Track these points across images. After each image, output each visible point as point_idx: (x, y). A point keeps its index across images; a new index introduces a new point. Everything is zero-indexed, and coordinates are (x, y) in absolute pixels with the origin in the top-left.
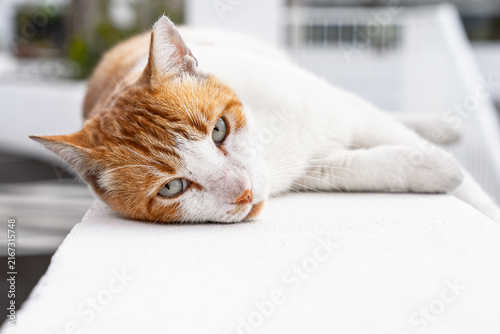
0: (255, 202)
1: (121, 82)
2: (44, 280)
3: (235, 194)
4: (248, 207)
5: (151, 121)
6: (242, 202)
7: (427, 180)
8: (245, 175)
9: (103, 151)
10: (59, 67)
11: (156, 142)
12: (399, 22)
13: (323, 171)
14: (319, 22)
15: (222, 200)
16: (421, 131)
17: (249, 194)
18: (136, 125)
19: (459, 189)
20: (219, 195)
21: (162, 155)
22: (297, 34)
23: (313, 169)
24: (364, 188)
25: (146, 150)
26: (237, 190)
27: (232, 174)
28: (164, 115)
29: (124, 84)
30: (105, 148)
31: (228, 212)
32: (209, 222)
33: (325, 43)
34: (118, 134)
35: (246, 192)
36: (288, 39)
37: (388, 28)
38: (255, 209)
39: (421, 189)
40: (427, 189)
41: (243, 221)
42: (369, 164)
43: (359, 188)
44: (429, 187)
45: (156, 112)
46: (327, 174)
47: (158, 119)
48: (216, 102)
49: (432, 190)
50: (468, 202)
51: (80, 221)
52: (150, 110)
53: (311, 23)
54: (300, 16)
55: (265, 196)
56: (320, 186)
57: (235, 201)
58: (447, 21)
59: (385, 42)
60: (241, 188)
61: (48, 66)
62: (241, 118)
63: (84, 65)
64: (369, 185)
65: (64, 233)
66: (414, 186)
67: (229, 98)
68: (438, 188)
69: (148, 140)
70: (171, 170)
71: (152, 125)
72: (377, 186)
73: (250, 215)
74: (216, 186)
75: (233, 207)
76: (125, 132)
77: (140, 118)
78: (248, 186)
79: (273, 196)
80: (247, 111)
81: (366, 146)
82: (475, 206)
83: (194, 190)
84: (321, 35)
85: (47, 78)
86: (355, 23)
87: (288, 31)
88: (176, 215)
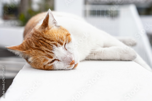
0: (75, 63)
1: (34, 28)
2: (11, 87)
3: (70, 62)
4: (73, 65)
5: (45, 42)
6: (72, 64)
7: (126, 57)
8: (72, 56)
9: (29, 51)
10: (16, 22)
11: (46, 49)
12: (118, 10)
13: (95, 54)
14: (94, 10)
15: (66, 64)
16: (124, 42)
17: (74, 62)
18: (40, 43)
19: (136, 59)
20: (65, 63)
21: (49, 53)
22: (88, 13)
23: (92, 54)
24: (107, 59)
25: (43, 51)
26: (70, 61)
27: (68, 56)
28: (49, 40)
29: (35, 29)
30: (30, 50)
31: (68, 67)
32: (62, 70)
33: (96, 15)
34: (34, 46)
35: (73, 61)
36: (85, 14)
37: (115, 11)
38: (76, 66)
39: (124, 60)
40: (126, 60)
41: (73, 69)
42: (109, 52)
43: (106, 59)
44: (127, 59)
45: (46, 39)
46: (96, 55)
47: (47, 41)
48: (63, 35)
49: (127, 60)
50: (138, 63)
51: (22, 69)
52: (44, 38)
53: (92, 10)
54: (89, 8)
55: (78, 62)
56: (94, 58)
57: (70, 64)
58: (133, 9)
59: (114, 15)
60: (71, 60)
61: (13, 22)
62: (70, 39)
63: (24, 22)
64: (109, 58)
65: (17, 72)
66: (122, 59)
67: (67, 33)
68: (129, 59)
69: (44, 48)
70: (51, 58)
71: (45, 43)
72: (111, 58)
73: (74, 67)
74: (64, 60)
75: (69, 66)
76: (36, 46)
77: (41, 41)
78: (73, 59)
79: (80, 61)
80: (72, 37)
81: (108, 47)
82: (140, 65)
83: (57, 61)
84: (95, 13)
85: (13, 26)
86: (105, 10)
87: (85, 12)
88: (52, 68)
